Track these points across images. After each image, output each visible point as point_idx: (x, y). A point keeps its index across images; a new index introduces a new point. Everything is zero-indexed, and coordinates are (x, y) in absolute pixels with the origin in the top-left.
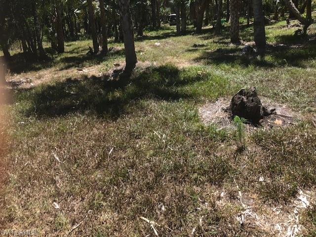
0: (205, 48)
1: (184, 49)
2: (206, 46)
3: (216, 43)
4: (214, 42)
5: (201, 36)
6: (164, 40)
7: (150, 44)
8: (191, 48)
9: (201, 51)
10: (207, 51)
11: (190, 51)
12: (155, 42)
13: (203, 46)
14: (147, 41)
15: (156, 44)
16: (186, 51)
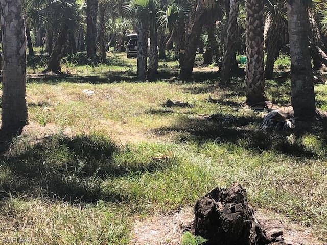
0: (187, 110)
1: (142, 107)
2: (191, 107)
3: (215, 101)
4: (211, 100)
5: (187, 86)
6: (104, 86)
7: (70, 90)
8: (158, 108)
9: (176, 115)
10: (190, 116)
11: (154, 112)
12: (83, 88)
13: (185, 105)
14: (66, 84)
15: (85, 91)
16: (146, 113)
